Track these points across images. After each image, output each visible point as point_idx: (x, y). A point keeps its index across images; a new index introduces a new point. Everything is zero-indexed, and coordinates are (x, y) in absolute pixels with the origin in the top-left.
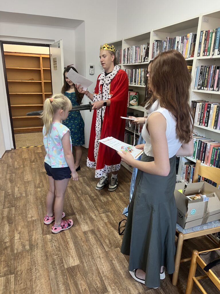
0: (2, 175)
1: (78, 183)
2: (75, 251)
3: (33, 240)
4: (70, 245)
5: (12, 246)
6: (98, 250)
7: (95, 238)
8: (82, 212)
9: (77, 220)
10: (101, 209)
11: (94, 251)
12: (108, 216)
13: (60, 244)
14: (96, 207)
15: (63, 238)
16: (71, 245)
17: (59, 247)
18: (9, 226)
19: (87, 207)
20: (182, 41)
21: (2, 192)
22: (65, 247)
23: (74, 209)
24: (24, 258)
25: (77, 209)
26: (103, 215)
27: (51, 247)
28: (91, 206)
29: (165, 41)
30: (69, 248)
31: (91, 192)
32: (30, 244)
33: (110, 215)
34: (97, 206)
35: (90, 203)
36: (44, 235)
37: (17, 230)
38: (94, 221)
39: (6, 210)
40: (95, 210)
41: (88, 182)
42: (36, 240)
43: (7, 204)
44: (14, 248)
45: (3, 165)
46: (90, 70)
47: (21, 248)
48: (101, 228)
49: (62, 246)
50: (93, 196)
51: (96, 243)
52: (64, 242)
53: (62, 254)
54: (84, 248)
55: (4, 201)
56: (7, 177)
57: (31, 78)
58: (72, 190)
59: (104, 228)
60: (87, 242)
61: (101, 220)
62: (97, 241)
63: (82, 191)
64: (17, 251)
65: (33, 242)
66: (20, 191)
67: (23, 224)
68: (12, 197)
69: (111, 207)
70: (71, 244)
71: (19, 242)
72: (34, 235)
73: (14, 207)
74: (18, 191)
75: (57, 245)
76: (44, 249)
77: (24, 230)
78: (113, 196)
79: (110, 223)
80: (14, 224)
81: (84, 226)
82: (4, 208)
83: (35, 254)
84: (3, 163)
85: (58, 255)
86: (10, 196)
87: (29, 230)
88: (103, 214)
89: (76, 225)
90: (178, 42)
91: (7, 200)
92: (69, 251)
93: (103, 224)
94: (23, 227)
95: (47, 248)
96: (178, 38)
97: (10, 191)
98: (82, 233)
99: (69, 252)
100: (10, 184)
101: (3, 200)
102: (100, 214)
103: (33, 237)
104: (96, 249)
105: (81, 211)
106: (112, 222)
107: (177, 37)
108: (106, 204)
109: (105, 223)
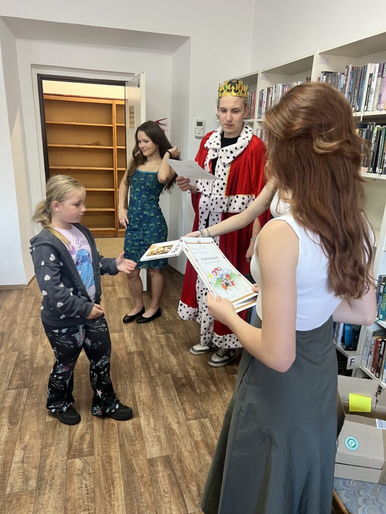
0: (22, 318)
1: (157, 345)
2: (124, 506)
3: (48, 468)
4: (116, 488)
5: (5, 477)
6: (171, 509)
7: (170, 478)
8: (153, 411)
9: (141, 429)
10: (191, 410)
11: (164, 509)
12: (203, 427)
13: (97, 483)
14: (181, 404)
15: (105, 470)
16: (119, 489)
17: (94, 492)
18: (9, 429)
19: (164, 401)
20: (381, 74)
21: (13, 354)
22: (106, 493)
23: (138, 404)
24: (22, 507)
25: (144, 403)
26: (194, 424)
27: (79, 489)
28: (173, 400)
29: (344, 74)
30: (113, 496)
31: (177, 367)
32: (38, 477)
33: (209, 424)
34: (185, 401)
35: (171, 392)
36: (70, 457)
37: (21, 440)
38: (173, 435)
39: (12, 393)
40: (180, 410)
41: (175, 345)
42: (52, 468)
43: (17, 381)
44: (7, 481)
45: (28, 298)
46: (197, 130)
47: (21, 485)
48: (186, 454)
49: (100, 490)
50: (180, 379)
51: (169, 489)
52: (107, 480)
53: (98, 509)
54: (143, 500)
55: (13, 372)
56: (30, 323)
57: (95, 141)
58: (141, 361)
59: (192, 454)
60: (151, 485)
61: (188, 435)
62: (172, 484)
63: (160, 365)
64: (12, 490)
65: (46, 473)
66: (46, 355)
67: (36, 429)
68: (29, 365)
69: (213, 405)
70: (118, 486)
71: (20, 469)
72: (50, 456)
73: (28, 389)
74: (42, 354)
75: (90, 486)
76: (63, 493)
77: (34, 442)
78: (220, 381)
79: (205, 444)
80: (18, 427)
81: (152, 446)
82: (8, 389)
83: (44, 503)
84: (30, 294)
85: (89, 510)
86: (25, 363)
87: (44, 443)
88: (194, 421)
89: (137, 442)
90: (371, 75)
91: (18, 372)
92: (113, 503)
93: (191, 445)
94: (33, 436)
95: (69, 489)
96: (371, 66)
97: (27, 353)
98: (144, 461)
99: (111, 505)
100: (31, 337)
101: (11, 371)
102: (187, 419)
103: (49, 461)
104: (167, 505)
105: (151, 410)
106: (209, 441)
107: (369, 65)
108: (203, 399)
109: (196, 443)
